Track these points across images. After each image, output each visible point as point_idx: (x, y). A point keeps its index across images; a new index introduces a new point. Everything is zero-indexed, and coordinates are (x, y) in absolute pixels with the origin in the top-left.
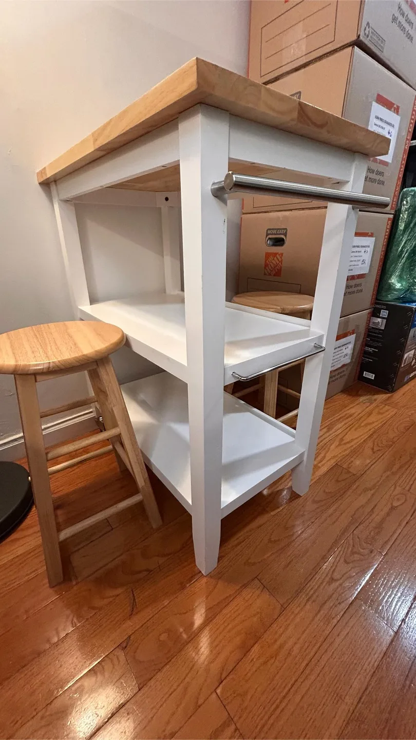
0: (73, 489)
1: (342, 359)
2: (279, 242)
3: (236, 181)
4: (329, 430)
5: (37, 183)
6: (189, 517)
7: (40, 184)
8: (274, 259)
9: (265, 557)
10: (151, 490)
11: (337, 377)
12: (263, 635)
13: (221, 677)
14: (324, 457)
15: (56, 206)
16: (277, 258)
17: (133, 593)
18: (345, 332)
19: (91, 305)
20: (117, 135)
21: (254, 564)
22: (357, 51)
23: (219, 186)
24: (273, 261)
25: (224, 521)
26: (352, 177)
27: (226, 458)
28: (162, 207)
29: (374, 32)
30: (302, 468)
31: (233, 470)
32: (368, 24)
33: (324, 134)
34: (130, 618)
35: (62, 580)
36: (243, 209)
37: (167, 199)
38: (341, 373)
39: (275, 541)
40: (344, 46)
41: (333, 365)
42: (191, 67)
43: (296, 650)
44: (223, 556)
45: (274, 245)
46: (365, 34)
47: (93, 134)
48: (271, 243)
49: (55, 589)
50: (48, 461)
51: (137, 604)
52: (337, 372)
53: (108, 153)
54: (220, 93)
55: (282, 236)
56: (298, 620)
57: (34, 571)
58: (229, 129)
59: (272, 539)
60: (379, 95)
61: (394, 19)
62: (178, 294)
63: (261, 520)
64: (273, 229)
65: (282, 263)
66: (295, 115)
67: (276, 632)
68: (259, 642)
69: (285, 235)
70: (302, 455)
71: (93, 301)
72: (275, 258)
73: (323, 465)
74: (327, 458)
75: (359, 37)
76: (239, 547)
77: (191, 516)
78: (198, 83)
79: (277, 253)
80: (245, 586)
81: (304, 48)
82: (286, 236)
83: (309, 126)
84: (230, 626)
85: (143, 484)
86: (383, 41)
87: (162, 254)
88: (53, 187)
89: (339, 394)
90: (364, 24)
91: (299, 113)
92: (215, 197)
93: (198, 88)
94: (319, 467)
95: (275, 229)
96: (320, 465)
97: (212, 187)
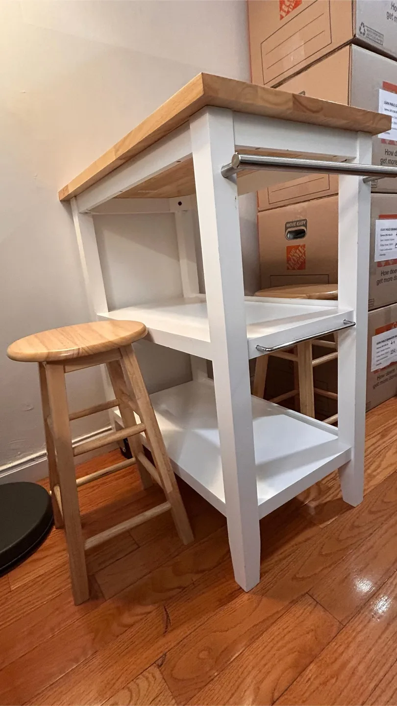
0: (95, 508)
1: (390, 356)
2: (300, 234)
3: (241, 160)
4: (383, 436)
5: (58, 200)
6: (224, 519)
7: (61, 201)
8: (296, 252)
9: (317, 571)
10: (179, 495)
11: (386, 377)
12: (320, 653)
13: (273, 697)
14: (379, 466)
15: (76, 219)
16: (299, 250)
17: (166, 610)
18: (388, 324)
19: (109, 311)
20: (138, 142)
21: (303, 579)
22: (356, 48)
23: (228, 168)
24: (295, 254)
25: (262, 522)
26: (358, 153)
27: (259, 459)
28: (176, 212)
29: (369, 30)
30: (351, 470)
31: (269, 469)
32: (362, 24)
33: (321, 118)
34: (164, 636)
35: (87, 597)
36: (258, 206)
37: (180, 204)
38: (390, 372)
39: (326, 555)
40: (341, 46)
41: (379, 362)
42: (198, 80)
43: (361, 668)
44: (267, 572)
45: (295, 238)
46: (361, 33)
47: (115, 147)
48: (291, 237)
49: (82, 606)
50: (75, 456)
51: (171, 621)
52: (386, 372)
53: (127, 161)
54: (223, 96)
55: (303, 228)
56: (360, 638)
57: (58, 590)
58: (233, 122)
59: (323, 553)
60: (384, 83)
61: (389, 16)
62: (196, 297)
63: (309, 533)
64: (292, 222)
65: (305, 255)
66: (291, 104)
67: (336, 651)
68: (315, 662)
69: (305, 225)
70: (348, 452)
71: (110, 309)
72: (298, 251)
73: (378, 474)
74: (383, 466)
75: (355, 36)
76: (284, 562)
77: (226, 518)
78: (204, 90)
79: (299, 246)
80: (294, 602)
81: (303, 53)
82: (306, 227)
83: (305, 112)
84: (280, 644)
85: (171, 489)
86: (381, 35)
87: (178, 259)
88: (73, 203)
89: (392, 399)
90: (358, 25)
91: (294, 103)
92: (225, 178)
93: (204, 95)
94: (375, 476)
95: (294, 222)
96: (375, 473)
97: (223, 170)
